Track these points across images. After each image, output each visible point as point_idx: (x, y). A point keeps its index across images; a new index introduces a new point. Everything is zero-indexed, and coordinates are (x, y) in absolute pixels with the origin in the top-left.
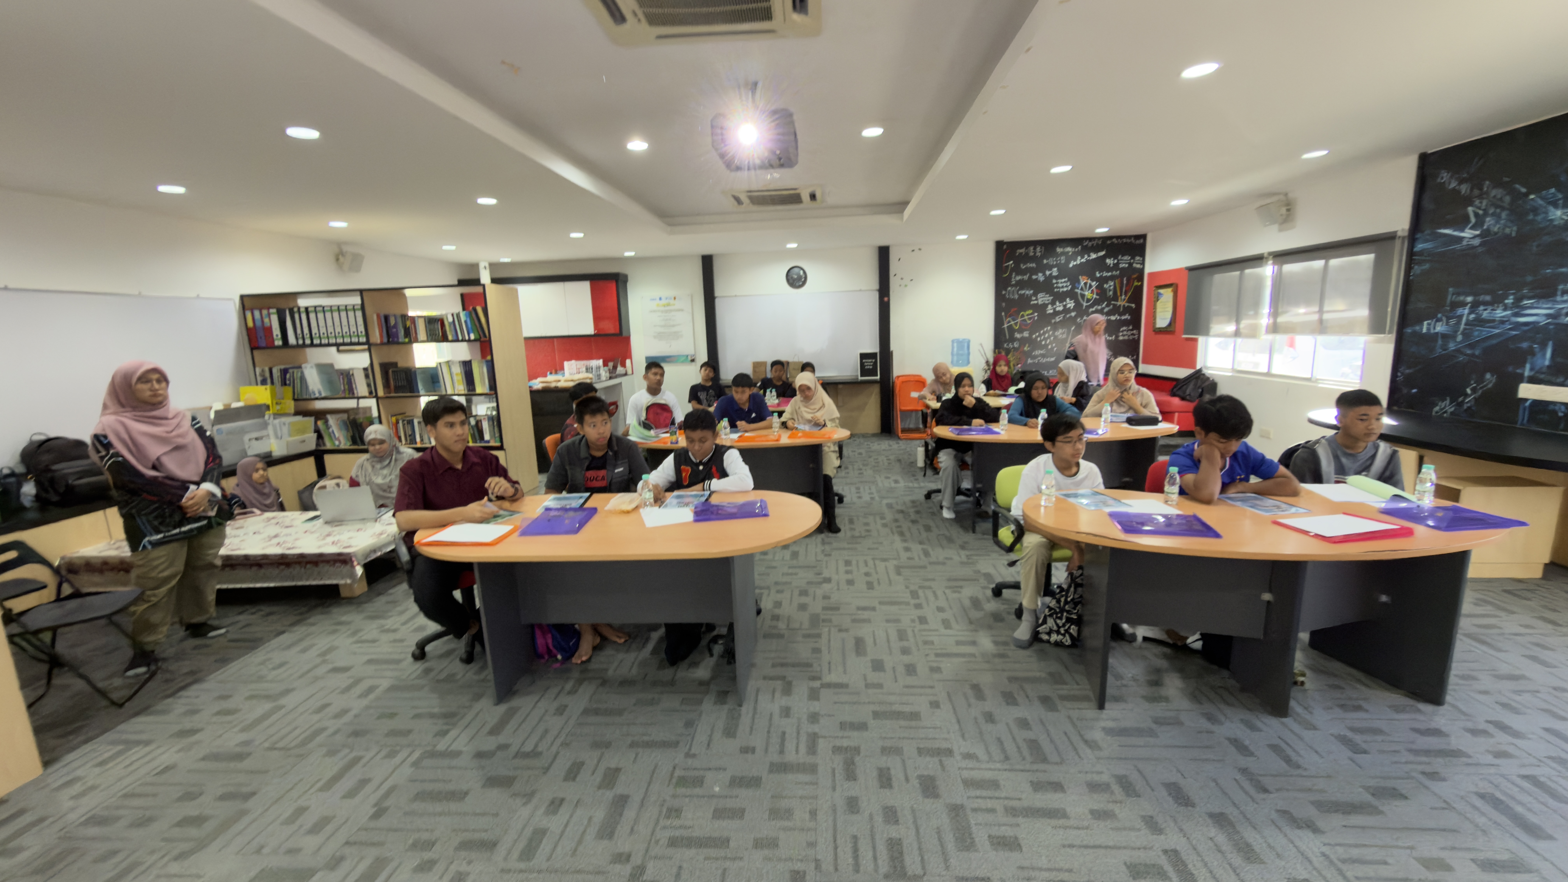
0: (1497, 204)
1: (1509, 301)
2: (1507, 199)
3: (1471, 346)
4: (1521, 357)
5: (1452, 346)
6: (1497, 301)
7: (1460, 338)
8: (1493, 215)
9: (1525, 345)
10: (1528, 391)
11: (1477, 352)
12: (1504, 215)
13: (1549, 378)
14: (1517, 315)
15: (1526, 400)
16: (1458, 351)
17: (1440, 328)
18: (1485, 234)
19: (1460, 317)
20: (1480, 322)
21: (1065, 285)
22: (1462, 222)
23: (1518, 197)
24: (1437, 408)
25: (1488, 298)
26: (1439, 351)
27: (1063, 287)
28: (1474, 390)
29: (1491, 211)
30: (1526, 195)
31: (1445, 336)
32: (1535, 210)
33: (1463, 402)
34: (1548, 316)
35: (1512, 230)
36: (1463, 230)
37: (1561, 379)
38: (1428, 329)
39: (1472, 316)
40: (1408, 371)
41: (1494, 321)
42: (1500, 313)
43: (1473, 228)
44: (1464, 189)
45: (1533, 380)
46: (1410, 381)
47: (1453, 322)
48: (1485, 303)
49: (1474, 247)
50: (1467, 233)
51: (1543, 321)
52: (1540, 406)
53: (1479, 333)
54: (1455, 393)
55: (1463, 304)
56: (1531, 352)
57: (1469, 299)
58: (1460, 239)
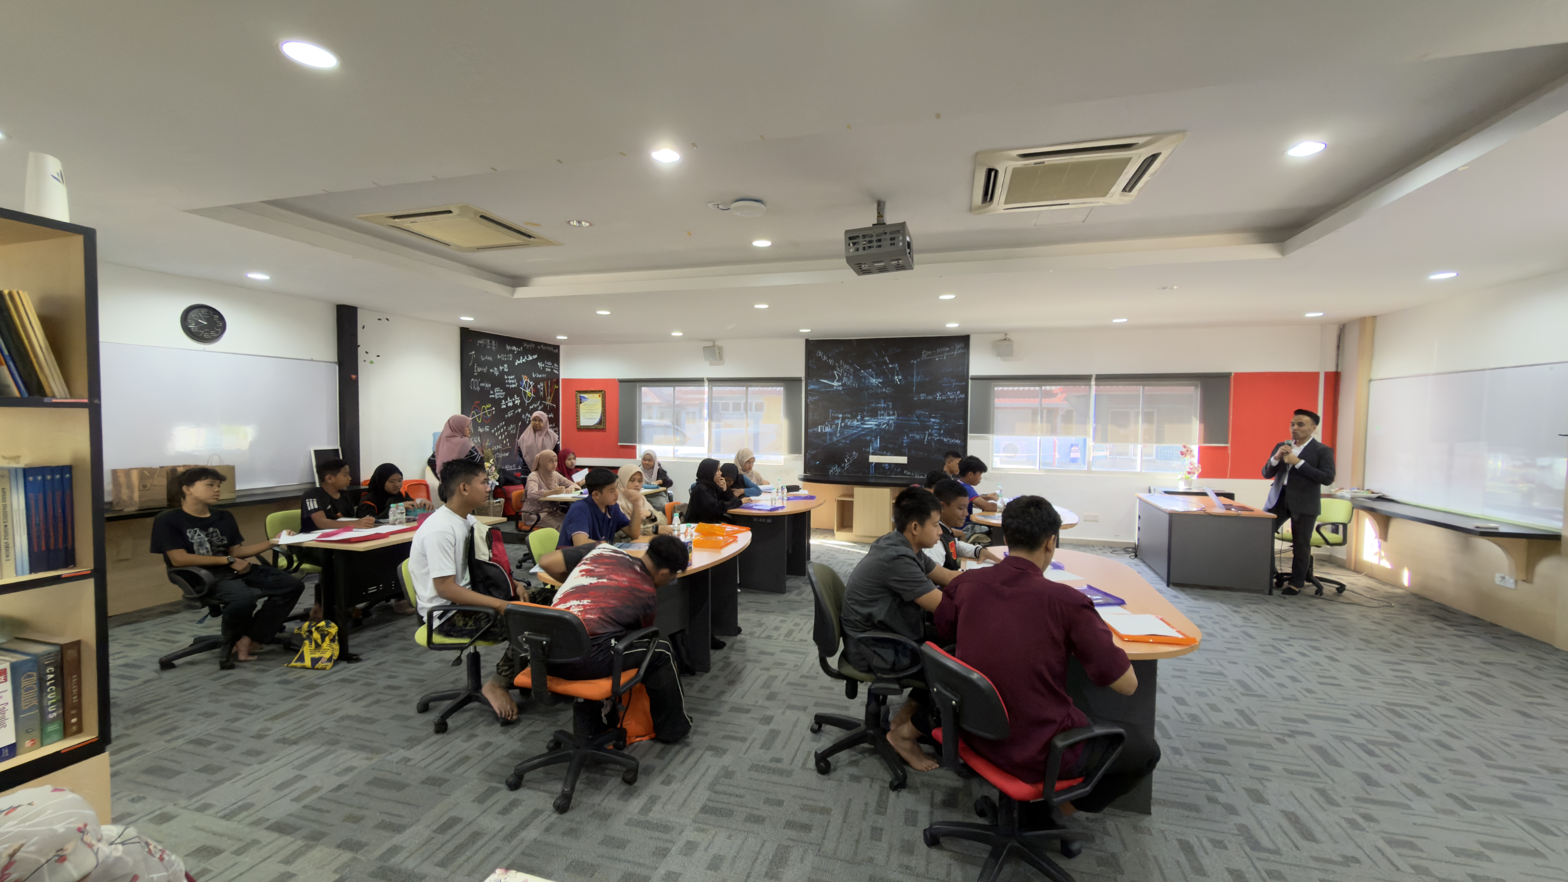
0: (848, 372)
1: (859, 417)
2: (852, 370)
3: (845, 438)
4: (868, 444)
5: (835, 439)
6: (854, 417)
7: (838, 435)
8: (846, 376)
9: (868, 438)
10: (873, 459)
11: (848, 442)
12: (851, 377)
13: (880, 453)
14: (862, 424)
15: (872, 463)
16: (838, 441)
17: (828, 429)
18: (843, 385)
19: (837, 425)
20: (846, 427)
21: (513, 381)
22: (832, 378)
23: (856, 370)
24: (831, 471)
25: (849, 416)
26: (828, 441)
27: (512, 384)
28: (848, 460)
29: (845, 374)
30: (860, 370)
31: (830, 434)
32: (865, 378)
33: (844, 467)
34: (876, 425)
35: (856, 385)
36: (833, 382)
37: (885, 453)
38: (821, 430)
39: (843, 424)
40: (812, 452)
41: (853, 427)
42: (855, 423)
43: (838, 381)
44: (831, 362)
45: (874, 454)
46: (814, 458)
47: (834, 426)
48: (848, 418)
49: (839, 391)
50: (835, 384)
51: (875, 427)
52: (878, 465)
53: (847, 432)
54: (839, 461)
55: (838, 418)
56: (871, 441)
57: (840, 416)
58: (833, 386)
